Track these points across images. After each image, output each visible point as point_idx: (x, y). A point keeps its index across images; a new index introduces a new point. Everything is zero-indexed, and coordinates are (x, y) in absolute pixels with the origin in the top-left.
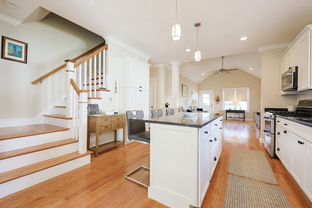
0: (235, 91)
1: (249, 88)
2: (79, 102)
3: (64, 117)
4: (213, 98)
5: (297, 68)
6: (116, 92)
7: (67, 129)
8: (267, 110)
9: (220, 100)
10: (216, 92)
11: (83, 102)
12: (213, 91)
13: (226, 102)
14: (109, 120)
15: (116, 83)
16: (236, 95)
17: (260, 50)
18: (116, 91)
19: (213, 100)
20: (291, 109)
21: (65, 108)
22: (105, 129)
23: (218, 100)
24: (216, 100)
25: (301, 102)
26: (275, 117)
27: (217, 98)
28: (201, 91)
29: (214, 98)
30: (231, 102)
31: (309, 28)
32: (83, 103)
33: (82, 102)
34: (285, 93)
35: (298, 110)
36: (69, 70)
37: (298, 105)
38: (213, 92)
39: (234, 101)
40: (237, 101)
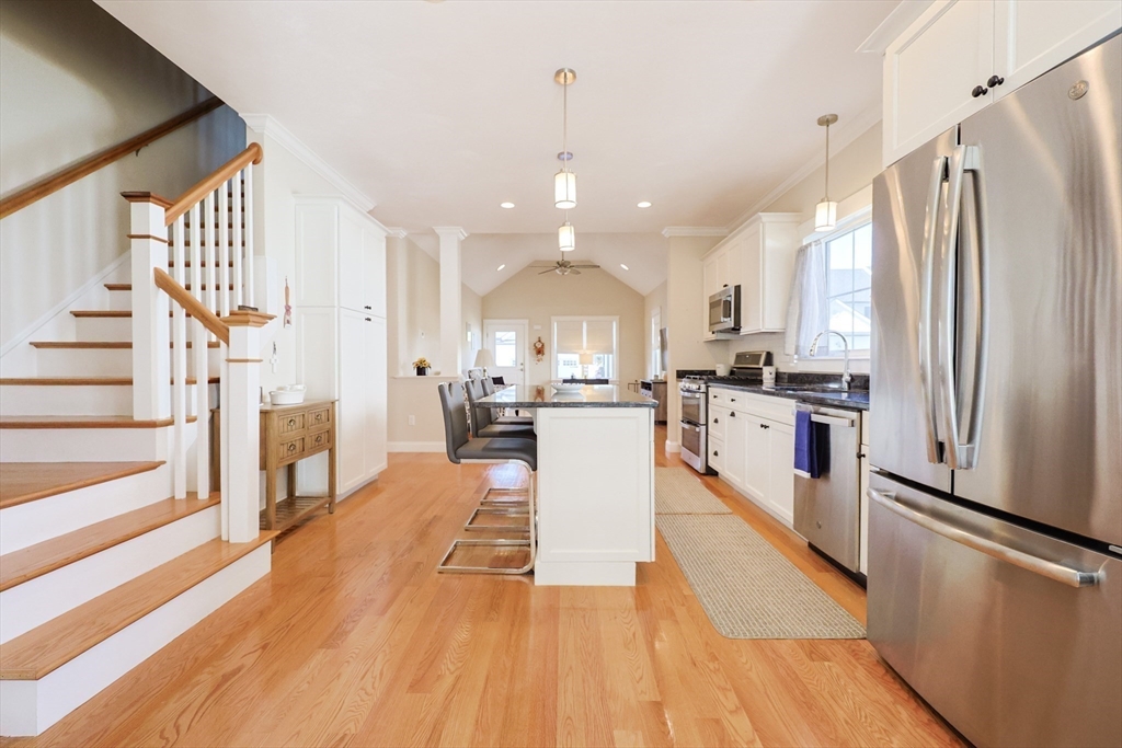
0: (585, 325)
1: (618, 317)
2: (231, 358)
3: (128, 421)
4: (527, 346)
5: (738, 289)
6: (288, 322)
7: (153, 466)
8: (681, 375)
9: (546, 351)
10: (536, 327)
11: (249, 358)
12: (527, 321)
13: (562, 357)
14: (297, 420)
15: (287, 288)
16: (588, 335)
17: (666, 232)
18: (288, 318)
19: (527, 351)
20: (722, 371)
21: (127, 387)
22: (290, 453)
23: (540, 351)
24: (535, 352)
25: (739, 357)
26: (707, 387)
27: (539, 345)
28: (494, 321)
29: (530, 343)
30: (575, 357)
31: (760, 218)
32: (248, 363)
33: (246, 361)
34: (713, 337)
35: (732, 373)
36: (151, 234)
37: (736, 363)
38: (527, 327)
39: (582, 352)
40: (588, 352)
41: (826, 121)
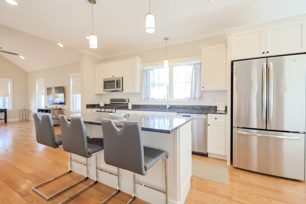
1: (12, 80)
17: (83, 51)
25: (113, 100)
31: (136, 58)
37: (109, 102)
41: (166, 39)
